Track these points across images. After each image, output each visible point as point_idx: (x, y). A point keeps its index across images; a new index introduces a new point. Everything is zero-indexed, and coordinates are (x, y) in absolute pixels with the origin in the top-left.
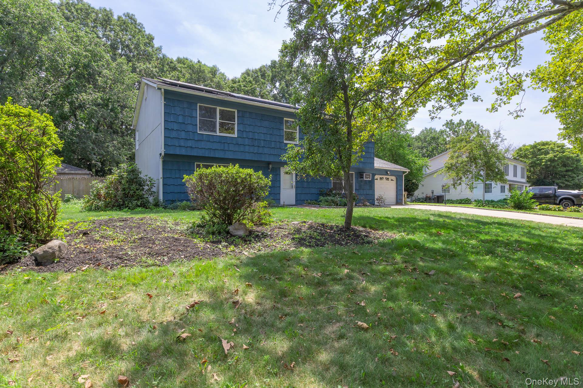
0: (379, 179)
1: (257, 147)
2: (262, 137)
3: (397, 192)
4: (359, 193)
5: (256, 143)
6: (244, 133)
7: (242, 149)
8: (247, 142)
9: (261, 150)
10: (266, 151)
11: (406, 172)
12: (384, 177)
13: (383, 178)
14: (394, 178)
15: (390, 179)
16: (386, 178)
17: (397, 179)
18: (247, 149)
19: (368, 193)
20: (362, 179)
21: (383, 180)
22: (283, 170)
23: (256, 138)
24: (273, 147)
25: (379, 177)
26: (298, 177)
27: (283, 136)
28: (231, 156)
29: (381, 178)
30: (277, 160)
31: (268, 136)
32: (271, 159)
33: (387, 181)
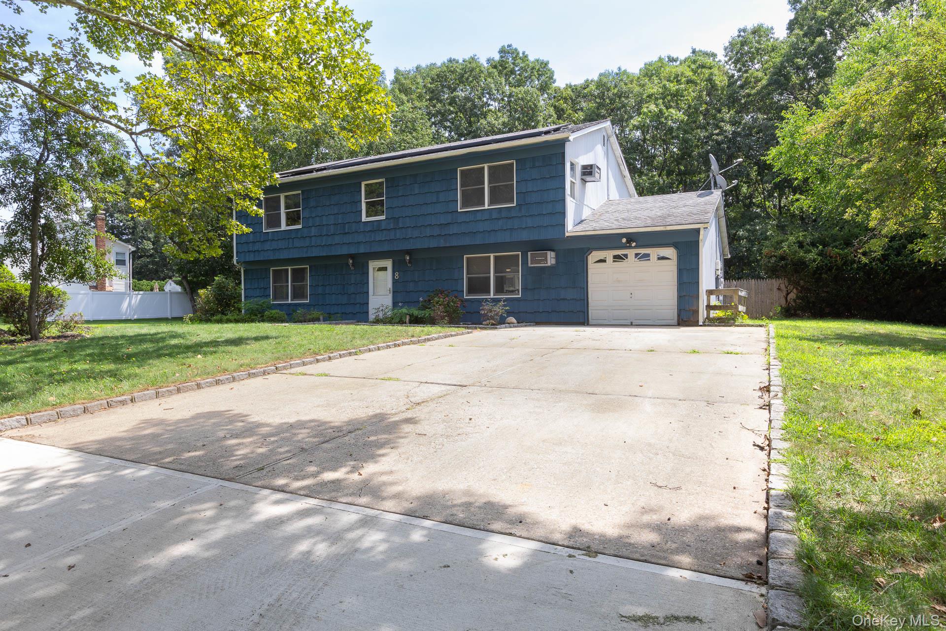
0: (610, 259)
1: (325, 237)
3: (678, 290)
4: (536, 297)
5: (324, 231)
7: (307, 242)
9: (330, 241)
10: (337, 239)
15: (653, 257)
18: (313, 241)
19: (562, 296)
21: (626, 260)
22: (373, 265)
23: (324, 223)
24: (346, 231)
25: (609, 255)
26: (397, 274)
27: (361, 211)
28: (296, 254)
29: (617, 258)
30: (353, 250)
31: (340, 216)
32: (344, 251)
33: (644, 263)
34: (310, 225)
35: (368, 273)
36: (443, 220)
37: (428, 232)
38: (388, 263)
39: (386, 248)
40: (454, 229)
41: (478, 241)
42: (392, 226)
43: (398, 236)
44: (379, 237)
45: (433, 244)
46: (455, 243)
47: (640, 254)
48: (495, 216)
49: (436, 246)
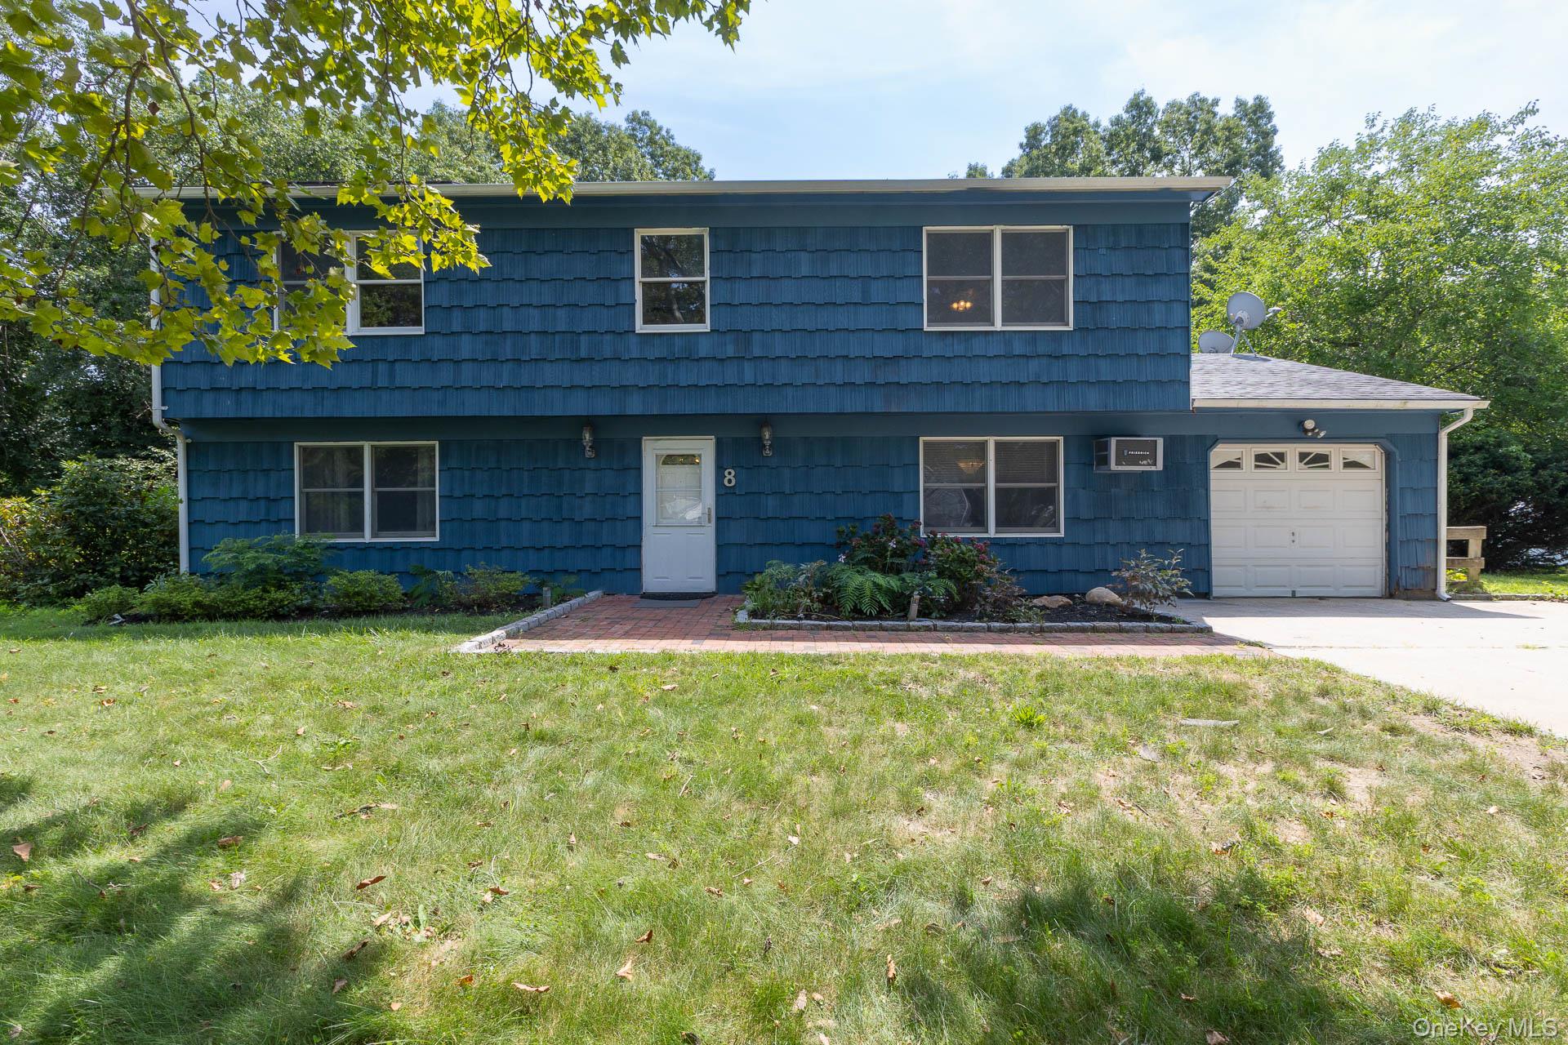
0: (1249, 462)
1: (510, 365)
2: (534, 321)
3: (1389, 528)
4: (1099, 538)
5: (507, 349)
6: (456, 314)
7: (445, 376)
8: (466, 347)
9: (526, 377)
10: (550, 374)
11: (1461, 412)
12: (1292, 450)
13: (1281, 456)
14: (1369, 453)
15: (1336, 461)
16: (1303, 456)
17: (1389, 458)
18: (467, 374)
19: (1159, 538)
20: (1102, 470)
21: (1282, 465)
22: (653, 448)
23: (507, 327)
24: (583, 354)
25: (1247, 452)
26: (730, 476)
27: (633, 304)
28: (403, 408)
29: (1263, 460)
30: (603, 406)
31: (561, 313)
32: (578, 406)
33: (1317, 473)
34: (456, 327)
35: (639, 469)
36: (884, 346)
37: (839, 374)
38: (705, 448)
39: (711, 405)
40: (913, 373)
41: (978, 403)
42: (730, 351)
43: (749, 378)
44: (686, 375)
45: (854, 403)
46: (913, 405)
47: (1309, 454)
48: (1018, 349)
49: (860, 409)
